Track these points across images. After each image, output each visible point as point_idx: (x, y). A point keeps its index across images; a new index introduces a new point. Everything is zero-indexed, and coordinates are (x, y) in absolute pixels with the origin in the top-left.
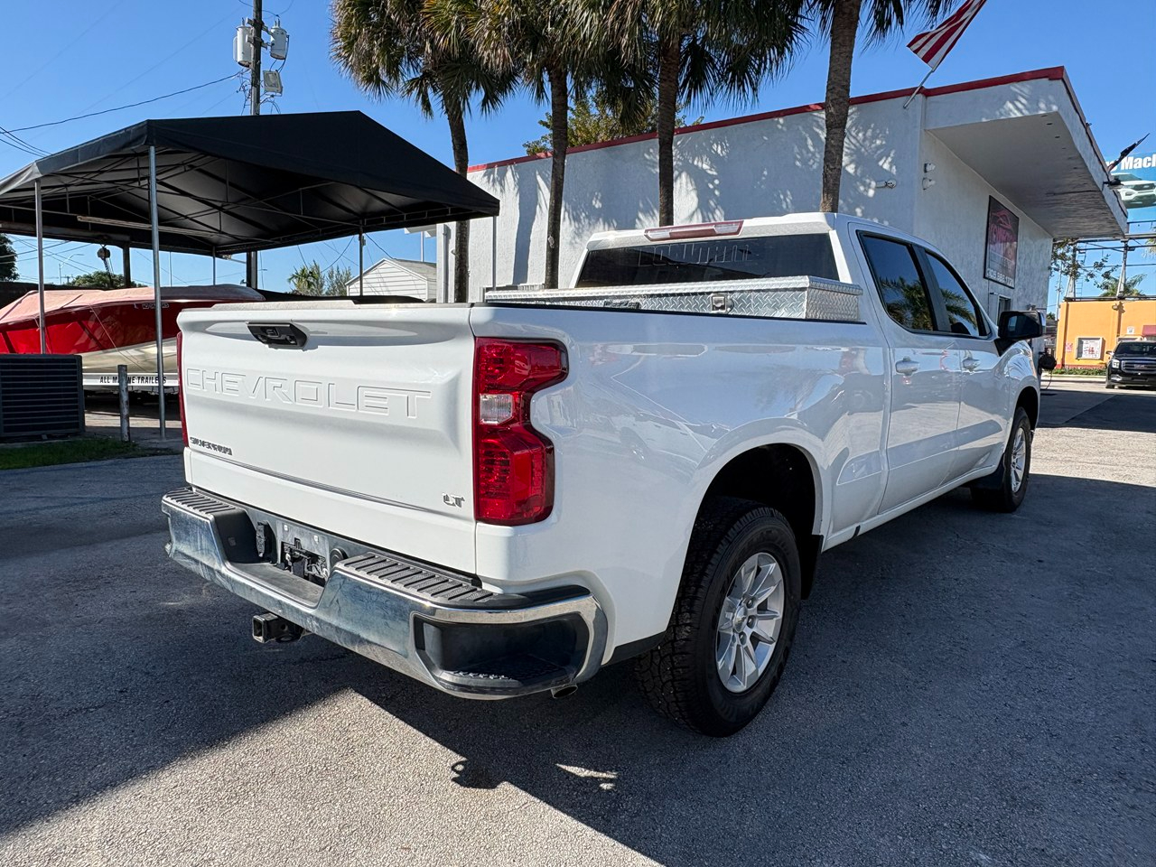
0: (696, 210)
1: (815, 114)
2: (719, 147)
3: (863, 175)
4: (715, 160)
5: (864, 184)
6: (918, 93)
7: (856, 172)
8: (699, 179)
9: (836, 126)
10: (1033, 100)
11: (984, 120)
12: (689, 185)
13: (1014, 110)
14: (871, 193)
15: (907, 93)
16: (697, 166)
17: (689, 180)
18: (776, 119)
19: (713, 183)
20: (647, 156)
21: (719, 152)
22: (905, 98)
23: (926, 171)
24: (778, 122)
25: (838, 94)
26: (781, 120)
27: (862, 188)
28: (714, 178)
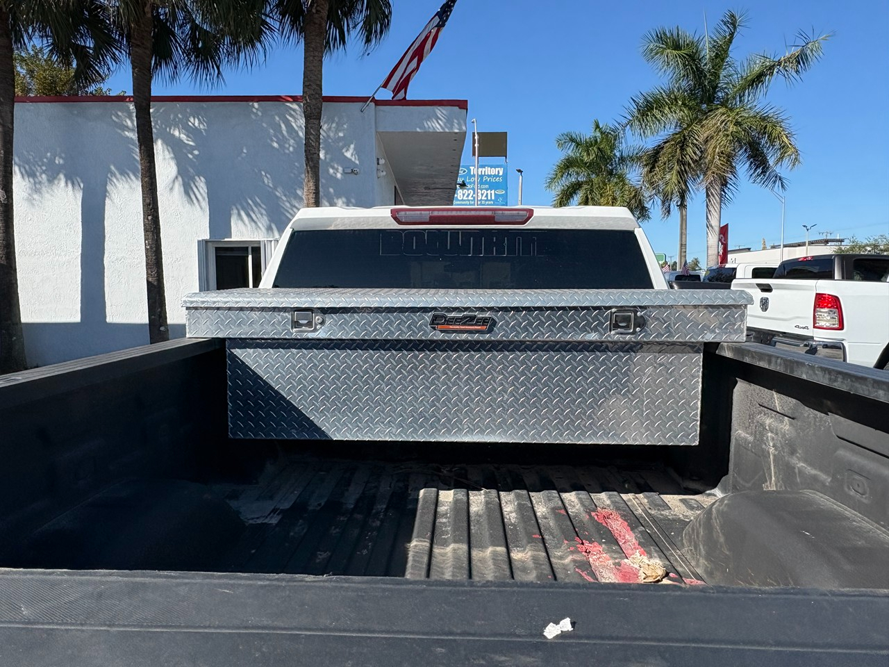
0: (177, 177)
1: (288, 104)
2: (197, 120)
3: (332, 160)
4: (192, 132)
5: (333, 168)
6: (371, 101)
7: (326, 158)
8: (177, 148)
9: (313, 117)
10: (449, 121)
11: (418, 130)
12: (166, 152)
13: (437, 126)
14: (339, 176)
15: (364, 100)
16: (173, 135)
17: (165, 147)
18: (251, 103)
19: (192, 154)
20: (114, 118)
21: (196, 124)
22: (361, 103)
23: (378, 164)
24: (253, 107)
25: (314, 90)
26: (256, 105)
27: (331, 171)
28: (193, 148)
